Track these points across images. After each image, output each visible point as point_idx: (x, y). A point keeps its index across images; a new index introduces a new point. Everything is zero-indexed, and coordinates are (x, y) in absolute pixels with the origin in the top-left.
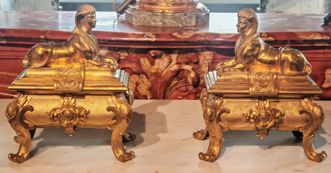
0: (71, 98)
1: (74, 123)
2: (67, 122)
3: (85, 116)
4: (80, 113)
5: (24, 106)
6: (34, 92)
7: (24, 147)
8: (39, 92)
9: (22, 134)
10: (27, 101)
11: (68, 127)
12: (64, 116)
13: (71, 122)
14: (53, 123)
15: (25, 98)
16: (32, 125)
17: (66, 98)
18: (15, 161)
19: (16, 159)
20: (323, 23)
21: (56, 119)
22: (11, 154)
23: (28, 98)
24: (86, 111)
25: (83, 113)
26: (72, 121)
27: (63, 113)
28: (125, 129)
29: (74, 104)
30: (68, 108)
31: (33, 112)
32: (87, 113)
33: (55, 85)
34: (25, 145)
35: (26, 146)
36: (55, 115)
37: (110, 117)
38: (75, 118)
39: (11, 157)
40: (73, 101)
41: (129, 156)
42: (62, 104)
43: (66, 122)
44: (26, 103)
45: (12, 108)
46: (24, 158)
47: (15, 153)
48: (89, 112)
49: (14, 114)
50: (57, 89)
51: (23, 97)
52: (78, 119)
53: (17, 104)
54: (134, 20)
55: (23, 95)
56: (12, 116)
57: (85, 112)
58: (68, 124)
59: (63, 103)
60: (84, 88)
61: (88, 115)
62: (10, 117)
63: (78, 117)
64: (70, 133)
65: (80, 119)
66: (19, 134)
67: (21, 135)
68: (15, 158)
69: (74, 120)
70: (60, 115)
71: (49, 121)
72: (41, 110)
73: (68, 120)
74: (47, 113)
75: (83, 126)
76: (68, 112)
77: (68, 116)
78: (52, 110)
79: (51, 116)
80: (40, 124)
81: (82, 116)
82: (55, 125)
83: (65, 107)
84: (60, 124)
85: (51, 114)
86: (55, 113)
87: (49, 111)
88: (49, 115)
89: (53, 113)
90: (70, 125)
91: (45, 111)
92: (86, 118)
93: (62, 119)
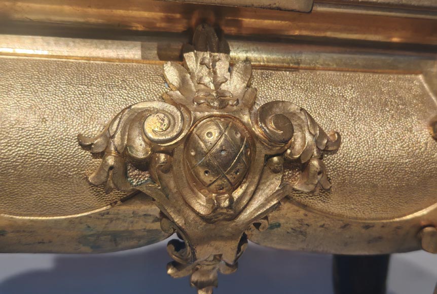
1: (250, 209)
2: (209, 201)
3: (315, 163)
4: (291, 147)
11: (205, 239)
13: (231, 199)
14: (116, 209)
21: (137, 179)
24: (323, 134)
25: (309, 138)
26: (237, 194)
27: (187, 139)
30: (223, 106)
32: (328, 148)
36: (138, 148)
42: (179, 89)
48: (338, 142)
52: (274, 184)
58: (211, 217)
59: (183, 81)
61: (329, 159)
63: (276, 172)
64: (204, 279)
65: (283, 180)
69: (252, 189)
70: (169, 152)
71: (89, 196)
72: (44, 120)
73: (219, 182)
74: (80, 144)
75: (290, 230)
76: (225, 129)
77: (223, 153)
78: (117, 122)
79: (111, 161)
80: (32, 221)
81: (303, 162)
82: (120, 226)
83: (202, 101)
84: (154, 221)
85: (113, 149)
86: (134, 142)
87: (94, 130)
88: (95, 155)
89: (122, 139)
90: (225, 223)
91: (73, 132)
92: (319, 177)
93: (177, 179)
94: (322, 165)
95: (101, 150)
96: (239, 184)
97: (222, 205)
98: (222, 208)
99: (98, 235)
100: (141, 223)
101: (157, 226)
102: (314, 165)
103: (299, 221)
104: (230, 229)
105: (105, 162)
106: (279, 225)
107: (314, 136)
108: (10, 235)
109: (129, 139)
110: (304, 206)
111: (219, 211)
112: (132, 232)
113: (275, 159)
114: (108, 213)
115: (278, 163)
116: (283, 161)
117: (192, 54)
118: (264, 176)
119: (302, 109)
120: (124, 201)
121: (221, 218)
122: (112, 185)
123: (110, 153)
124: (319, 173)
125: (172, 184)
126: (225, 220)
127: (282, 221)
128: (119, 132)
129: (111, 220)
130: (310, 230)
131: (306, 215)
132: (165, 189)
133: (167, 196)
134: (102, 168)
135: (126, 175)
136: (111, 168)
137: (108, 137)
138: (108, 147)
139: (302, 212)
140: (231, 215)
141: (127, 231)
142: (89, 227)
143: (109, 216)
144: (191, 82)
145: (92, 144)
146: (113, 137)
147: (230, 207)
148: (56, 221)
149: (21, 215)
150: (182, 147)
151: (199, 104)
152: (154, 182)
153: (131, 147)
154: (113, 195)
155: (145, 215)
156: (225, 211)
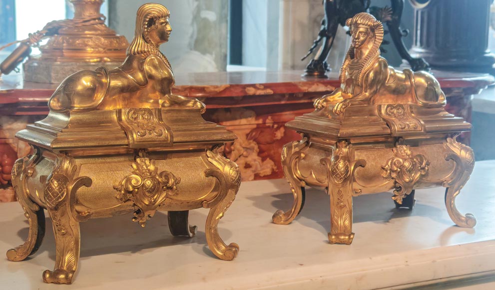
3: (175, 187)
4: (169, 183)
5: (74, 178)
9: (68, 231)
12: (147, 188)
13: (154, 199)
17: (142, 159)
18: (63, 281)
20: (306, 74)
21: (129, 196)
22: (48, 271)
23: (76, 163)
24: (176, 178)
27: (143, 184)
30: (150, 175)
31: (91, 187)
32: (178, 182)
34: (72, 250)
35: (73, 253)
37: (210, 186)
42: (137, 170)
44: (76, 173)
45: (60, 182)
49: (63, 193)
50: (135, 142)
51: (70, 162)
54: (53, 75)
56: (60, 198)
60: (175, 139)
61: (178, 186)
62: (57, 199)
63: (165, 190)
64: (143, 222)
65: (167, 192)
66: (64, 231)
68: (62, 276)
69: (159, 195)
70: (138, 188)
71: (117, 201)
73: (151, 195)
74: (114, 188)
76: (152, 181)
77: (152, 187)
80: (101, 210)
81: (172, 187)
84: (132, 207)
85: (123, 189)
87: (117, 184)
88: (118, 191)
89: (126, 186)
91: (112, 185)
93: (140, 195)
95: (120, 189)
96: (155, 195)
98: (152, 202)
99: (117, 212)
100: (128, 208)
103: (170, 203)
104: (153, 207)
105: (121, 192)
107: (174, 180)
108: (94, 214)
110: (172, 199)
116: (166, 187)
117: (139, 159)
118: (162, 192)
119: (170, 172)
120: (125, 202)
122: (124, 198)
127: (166, 203)
128: (124, 184)
129: (121, 207)
130: (172, 205)
132: (136, 198)
135: (126, 195)
136: (123, 194)
137: (122, 186)
141: (124, 210)
142: (115, 210)
144: (140, 167)
145: (117, 188)
148: (107, 209)
150: (142, 187)
152: (134, 196)
153: (128, 188)
155: (130, 205)
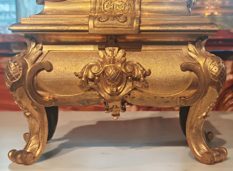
0: (117, 49)
1: (123, 92)
2: (111, 90)
3: (142, 78)
4: (134, 74)
5: (36, 62)
6: (54, 38)
7: (36, 138)
8: (63, 38)
9: (32, 114)
10: (43, 55)
11: (111, 101)
12: (106, 76)
13: (117, 90)
14: (86, 93)
15: (38, 49)
16: (49, 98)
17: (110, 48)
18: (20, 161)
19: (21, 158)
21: (91, 84)
22: (14, 151)
23: (44, 49)
24: (144, 69)
25: (140, 72)
26: (119, 88)
27: (103, 72)
28: (211, 105)
29: (123, 58)
30: (114, 63)
31: (52, 72)
32: (146, 74)
33: (91, 23)
34: (38, 133)
35: (39, 137)
36: (90, 76)
37: (186, 81)
38: (124, 84)
39: (12, 155)
40: (121, 53)
41: (220, 154)
42: (102, 59)
43: (109, 89)
44: (40, 58)
45: (16, 64)
46: (34, 157)
47: (20, 147)
48: (150, 72)
49: (19, 75)
50: (94, 27)
51: (35, 47)
52: (129, 85)
53: (25, 59)
55: (36, 45)
56: (14, 79)
57: (142, 71)
58: (112, 94)
59: (104, 56)
60: (142, 28)
61: (147, 78)
62: (12, 81)
63: (130, 81)
64: (115, 113)
65: (133, 84)
66: (27, 114)
67: (30, 115)
68: (19, 156)
69: (123, 86)
70: (99, 76)
71: (79, 89)
72: (66, 69)
73: (112, 84)
74: (75, 75)
75: (138, 99)
76: (114, 69)
77: (113, 76)
78: (84, 69)
79: (83, 79)
80: (64, 96)
81: (138, 78)
82: (88, 98)
83: (108, 62)
84: (98, 96)
85: (83, 76)
86: (89, 74)
87: (79, 71)
88: (80, 78)
89: (86, 73)
90: (116, 96)
91: (73, 72)
92: (143, 82)
93: (101, 84)
94: (144, 79)
95: (80, 76)
96: (120, 85)
97: (114, 91)
98: (114, 92)
99: (83, 100)
100: (94, 97)
101: (98, 98)
102: (141, 79)
103: (140, 96)
104: (117, 98)
105: (82, 80)
106: (135, 97)
107: (141, 71)
108: (59, 100)
109: (88, 73)
110: (142, 91)
111: (113, 93)
112: (92, 99)
113: (130, 77)
114: (84, 94)
115: (130, 79)
116: (132, 78)
117: (107, 48)
118: (127, 83)
119: (138, 63)
120: (88, 90)
121: (115, 94)
122: (84, 86)
123: (83, 77)
124: (143, 81)
125: (100, 85)
126: (116, 95)
127: (135, 96)
128: (85, 71)
129: (86, 96)
130: (145, 99)
131: (142, 94)
132: (98, 87)
133: (99, 89)
134: (81, 81)
135: (88, 83)
136: (83, 81)
137: (82, 73)
138: (82, 75)
139: (141, 93)
140: (117, 94)
141: (90, 99)
142: (80, 98)
143: (85, 95)
144: (106, 56)
145: (78, 75)
146: (83, 73)
147: (116, 91)
148: (71, 96)
149: (61, 95)
150: (102, 75)
151: (107, 63)
152: (95, 85)
153: (88, 75)
154: (85, 89)
155: (95, 94)
156: (115, 92)
